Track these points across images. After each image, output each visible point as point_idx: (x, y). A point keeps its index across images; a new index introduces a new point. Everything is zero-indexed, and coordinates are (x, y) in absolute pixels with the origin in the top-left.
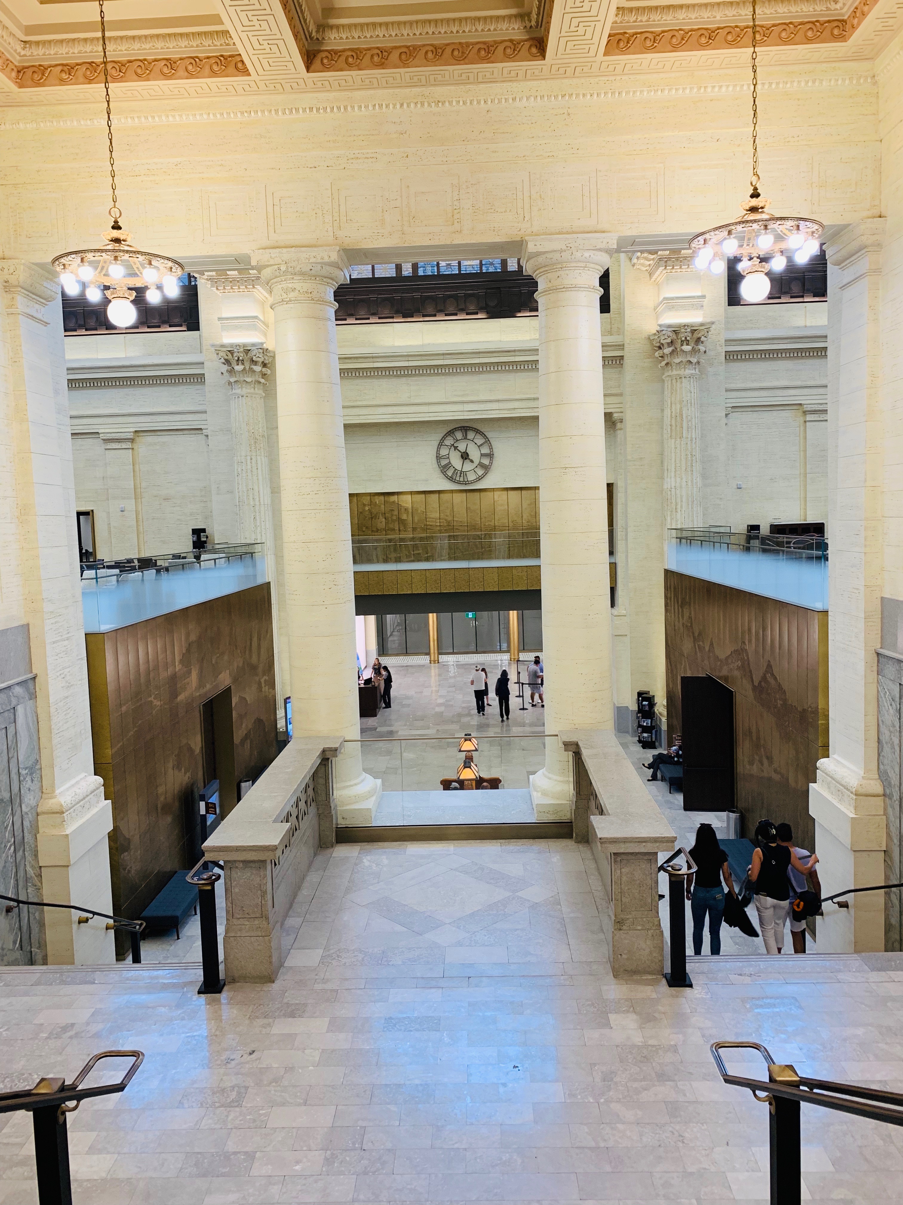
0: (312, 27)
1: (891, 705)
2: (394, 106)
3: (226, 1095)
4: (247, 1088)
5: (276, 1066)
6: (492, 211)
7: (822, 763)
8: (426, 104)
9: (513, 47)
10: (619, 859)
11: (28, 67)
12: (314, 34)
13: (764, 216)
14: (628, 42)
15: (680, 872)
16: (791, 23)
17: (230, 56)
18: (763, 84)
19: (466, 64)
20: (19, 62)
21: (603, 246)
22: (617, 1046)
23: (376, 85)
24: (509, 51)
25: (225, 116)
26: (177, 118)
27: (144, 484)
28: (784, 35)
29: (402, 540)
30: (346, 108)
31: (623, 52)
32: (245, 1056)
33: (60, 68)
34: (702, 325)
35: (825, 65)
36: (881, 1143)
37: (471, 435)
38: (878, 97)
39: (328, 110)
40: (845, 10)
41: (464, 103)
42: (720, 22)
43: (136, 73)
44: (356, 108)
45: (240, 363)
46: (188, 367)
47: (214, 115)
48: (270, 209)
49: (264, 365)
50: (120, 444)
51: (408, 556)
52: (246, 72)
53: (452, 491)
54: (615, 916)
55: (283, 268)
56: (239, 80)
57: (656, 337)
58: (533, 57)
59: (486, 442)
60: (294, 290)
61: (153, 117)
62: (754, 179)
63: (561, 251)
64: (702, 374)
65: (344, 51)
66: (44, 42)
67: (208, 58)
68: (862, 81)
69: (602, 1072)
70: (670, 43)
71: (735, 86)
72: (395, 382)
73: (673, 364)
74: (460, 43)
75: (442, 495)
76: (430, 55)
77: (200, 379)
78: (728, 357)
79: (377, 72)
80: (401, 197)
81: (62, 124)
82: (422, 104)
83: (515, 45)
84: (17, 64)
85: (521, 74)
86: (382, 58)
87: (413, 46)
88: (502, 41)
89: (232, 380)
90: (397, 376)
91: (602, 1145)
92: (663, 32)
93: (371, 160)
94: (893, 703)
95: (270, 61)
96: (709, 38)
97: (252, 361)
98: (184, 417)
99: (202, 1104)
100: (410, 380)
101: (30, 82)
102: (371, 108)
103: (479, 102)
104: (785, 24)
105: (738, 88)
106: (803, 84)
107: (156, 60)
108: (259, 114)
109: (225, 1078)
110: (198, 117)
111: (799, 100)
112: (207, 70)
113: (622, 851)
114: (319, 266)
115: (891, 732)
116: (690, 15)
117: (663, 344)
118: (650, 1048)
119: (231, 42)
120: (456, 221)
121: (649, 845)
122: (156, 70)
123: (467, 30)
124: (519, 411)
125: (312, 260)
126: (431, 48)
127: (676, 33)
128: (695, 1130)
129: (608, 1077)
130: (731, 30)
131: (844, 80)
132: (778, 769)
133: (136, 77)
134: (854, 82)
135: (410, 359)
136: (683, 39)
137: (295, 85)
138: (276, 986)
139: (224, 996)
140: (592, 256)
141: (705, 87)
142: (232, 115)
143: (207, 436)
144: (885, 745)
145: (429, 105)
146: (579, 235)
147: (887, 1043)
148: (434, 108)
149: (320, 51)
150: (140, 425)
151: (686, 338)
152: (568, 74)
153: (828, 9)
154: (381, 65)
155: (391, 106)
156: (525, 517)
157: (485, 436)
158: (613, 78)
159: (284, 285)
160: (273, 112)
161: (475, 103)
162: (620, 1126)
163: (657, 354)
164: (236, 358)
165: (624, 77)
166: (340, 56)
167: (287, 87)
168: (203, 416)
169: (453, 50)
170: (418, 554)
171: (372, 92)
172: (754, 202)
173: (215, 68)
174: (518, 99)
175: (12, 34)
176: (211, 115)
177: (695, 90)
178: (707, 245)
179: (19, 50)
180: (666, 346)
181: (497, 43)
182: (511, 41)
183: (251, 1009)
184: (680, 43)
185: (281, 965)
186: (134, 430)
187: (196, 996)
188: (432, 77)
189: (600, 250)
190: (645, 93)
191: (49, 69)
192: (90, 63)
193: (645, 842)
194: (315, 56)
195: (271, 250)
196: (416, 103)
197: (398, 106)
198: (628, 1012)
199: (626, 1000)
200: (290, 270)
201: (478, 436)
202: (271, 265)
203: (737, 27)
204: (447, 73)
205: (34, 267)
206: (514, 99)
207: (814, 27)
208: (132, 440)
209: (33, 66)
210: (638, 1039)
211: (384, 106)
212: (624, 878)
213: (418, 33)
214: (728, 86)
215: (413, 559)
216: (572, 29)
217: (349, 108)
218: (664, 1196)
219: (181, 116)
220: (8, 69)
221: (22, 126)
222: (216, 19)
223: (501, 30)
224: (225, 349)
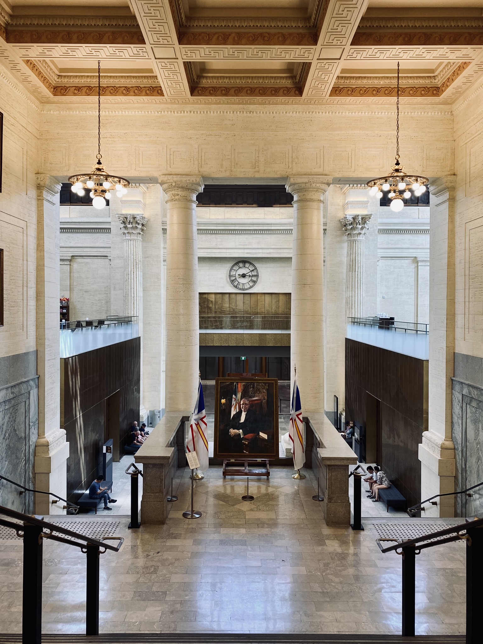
0: (195, 77)
1: (458, 404)
2: (230, 112)
3: (149, 569)
4: (158, 567)
5: (171, 558)
6: (274, 163)
7: (425, 433)
8: (245, 112)
9: (287, 90)
10: (331, 468)
11: (59, 87)
12: (195, 80)
13: (402, 174)
14: (340, 91)
15: (359, 475)
16: (414, 87)
17: (155, 87)
18: (401, 112)
19: (265, 96)
20: (55, 84)
21: (326, 181)
22: (330, 553)
23: (222, 103)
24: (285, 92)
25: (150, 113)
26: (127, 112)
27: (75, 284)
28: (411, 92)
29: (209, 317)
30: (207, 112)
31: (337, 96)
32: (155, 554)
33: (74, 88)
34: (367, 215)
35: (429, 105)
36: (450, 592)
37: (247, 265)
38: (453, 121)
39: (199, 112)
40: (439, 83)
41: (263, 113)
42: (382, 85)
43: (110, 92)
44: (212, 113)
45: (130, 224)
46: (102, 224)
47: (145, 112)
48: (168, 156)
49: (143, 225)
50: (64, 262)
51: (212, 326)
52: (162, 94)
53: (236, 294)
54: (328, 496)
55: (174, 184)
56: (158, 98)
57: (344, 220)
58: (296, 95)
59: (255, 269)
60: (178, 195)
61: (115, 112)
62: (397, 157)
63: (306, 183)
64: (366, 240)
65: (209, 87)
66: (68, 76)
67: (145, 87)
68: (446, 113)
69: (323, 563)
70: (359, 93)
71: (388, 113)
72: (209, 236)
73: (352, 234)
74: (263, 87)
75: (231, 295)
76: (249, 92)
77: (108, 230)
78: (379, 232)
79: (224, 98)
80: (231, 154)
81: (71, 112)
82: (243, 112)
83: (288, 89)
84: (54, 85)
85: (290, 102)
86: (226, 91)
87: (240, 87)
88: (282, 88)
89: (126, 232)
90: (211, 234)
91: (325, 591)
92: (356, 88)
93: (217, 136)
94: (459, 404)
95: (175, 91)
96: (377, 92)
97: (137, 223)
98: (98, 249)
99: (138, 573)
100: (218, 236)
101: (59, 93)
102: (219, 113)
103: (270, 113)
104: (412, 87)
105: (390, 114)
106: (419, 113)
107: (120, 87)
108: (166, 112)
109: (147, 562)
110: (136, 113)
111: (417, 120)
112: (144, 93)
113: (332, 464)
114: (191, 184)
115: (458, 418)
116: (369, 81)
117: (347, 224)
118: (345, 554)
119: (156, 81)
120: (257, 167)
121: (345, 461)
122: (120, 91)
123: (266, 82)
124: (272, 254)
125: (188, 181)
126: (249, 89)
127: (362, 89)
128: (367, 586)
129: (327, 565)
130: (387, 88)
131: (438, 113)
132: (403, 441)
133: (110, 94)
134: (443, 114)
135: (218, 225)
136: (365, 91)
137: (184, 101)
138: (165, 527)
139: (141, 529)
140: (320, 186)
141: (375, 112)
142: (153, 113)
143: (110, 260)
144: (455, 424)
145: (246, 113)
146: (315, 176)
147: (453, 554)
148: (249, 115)
149: (198, 87)
150: (75, 253)
151: (359, 222)
152: (311, 103)
153: (431, 82)
154: (226, 95)
155: (228, 112)
156: (273, 308)
157: (254, 266)
158: (333, 106)
159: (173, 192)
160: (172, 112)
161: (268, 113)
162: (333, 584)
163: (343, 229)
164: (129, 221)
165: (337, 106)
166: (207, 90)
167: (180, 102)
168: (109, 250)
169: (259, 90)
170: (217, 325)
171: (220, 105)
172: (397, 167)
173: (148, 92)
174: (288, 113)
175: (54, 72)
176: (143, 112)
177: (370, 113)
178: (375, 185)
179: (56, 79)
180: (348, 225)
181: (280, 88)
182: (286, 87)
183: (155, 535)
184: (364, 93)
185: (167, 517)
186: (72, 255)
187: (127, 530)
188: (249, 101)
189: (324, 183)
190: (347, 113)
191: (69, 88)
192: (89, 87)
193: (343, 460)
194: (195, 89)
195: (168, 176)
196: (240, 112)
197: (232, 112)
198: (334, 539)
199: (333, 535)
200: (177, 185)
201: (251, 266)
202: (168, 183)
203: (390, 87)
204: (256, 100)
205: (52, 177)
206: (286, 113)
207: (425, 90)
208: (70, 261)
209: (61, 86)
210: (339, 550)
211: (225, 112)
212: (333, 478)
213: (244, 82)
214: (385, 112)
215: (214, 327)
216: (316, 85)
217: (209, 112)
218: (354, 610)
219: (128, 112)
220: (50, 87)
221: (52, 112)
222: (151, 71)
223: (282, 82)
224: (123, 216)
